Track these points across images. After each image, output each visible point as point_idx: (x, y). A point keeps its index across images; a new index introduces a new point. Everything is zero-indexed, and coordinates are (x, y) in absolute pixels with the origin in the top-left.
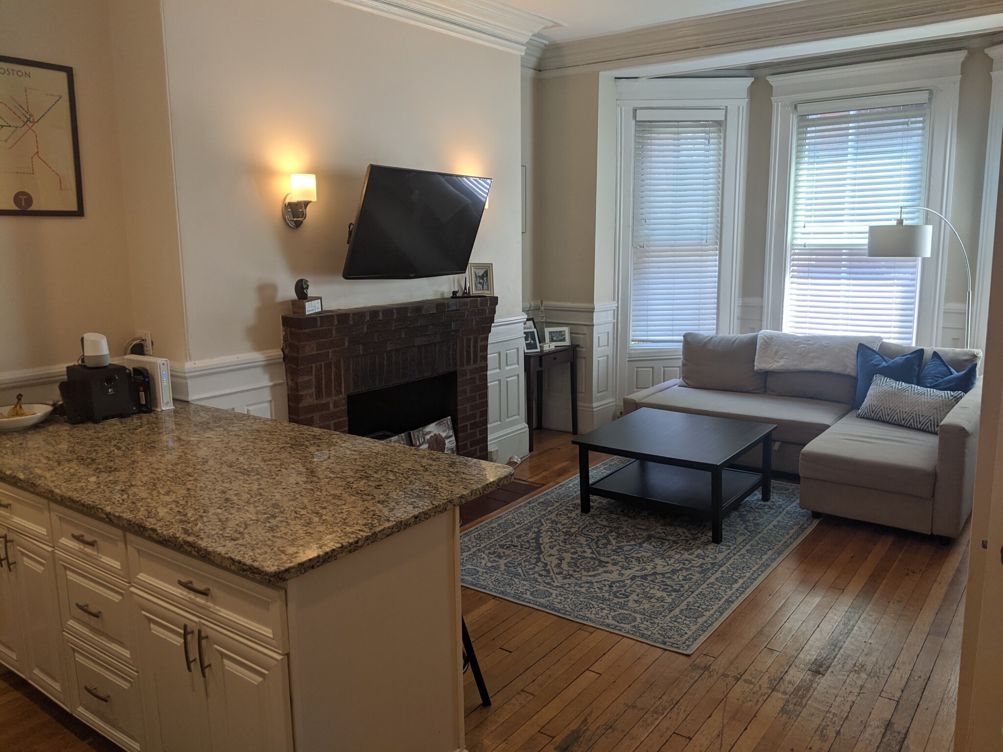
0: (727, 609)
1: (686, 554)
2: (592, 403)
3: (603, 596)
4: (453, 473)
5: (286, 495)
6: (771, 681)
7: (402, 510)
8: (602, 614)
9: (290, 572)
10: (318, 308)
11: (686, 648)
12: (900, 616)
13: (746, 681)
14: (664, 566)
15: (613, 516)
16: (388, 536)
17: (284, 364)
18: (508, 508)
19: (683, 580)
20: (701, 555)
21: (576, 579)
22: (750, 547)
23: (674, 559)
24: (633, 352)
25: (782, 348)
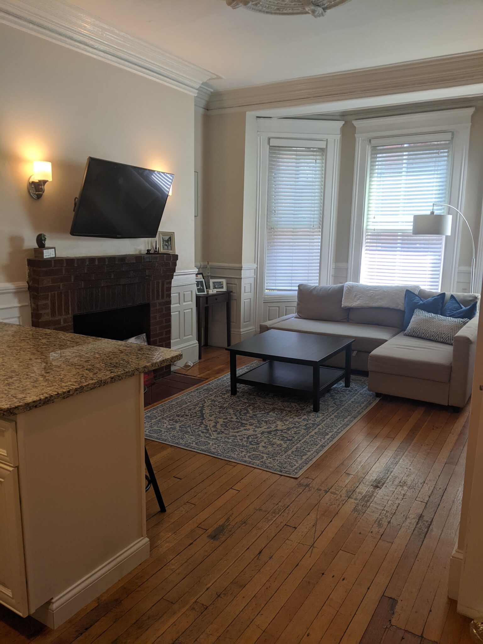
0: (322, 450)
1: (297, 418)
2: (240, 329)
3: (243, 444)
4: (140, 354)
5: (21, 366)
6: (348, 492)
7: (103, 374)
8: (242, 455)
9: (18, 409)
10: (53, 255)
11: (295, 474)
12: (428, 453)
13: (332, 493)
14: (283, 426)
15: (252, 397)
16: (91, 389)
17: (29, 292)
18: (183, 393)
19: (294, 434)
20: (306, 419)
21: (226, 434)
22: (337, 414)
23: (289, 422)
24: (266, 297)
25: (359, 293)
